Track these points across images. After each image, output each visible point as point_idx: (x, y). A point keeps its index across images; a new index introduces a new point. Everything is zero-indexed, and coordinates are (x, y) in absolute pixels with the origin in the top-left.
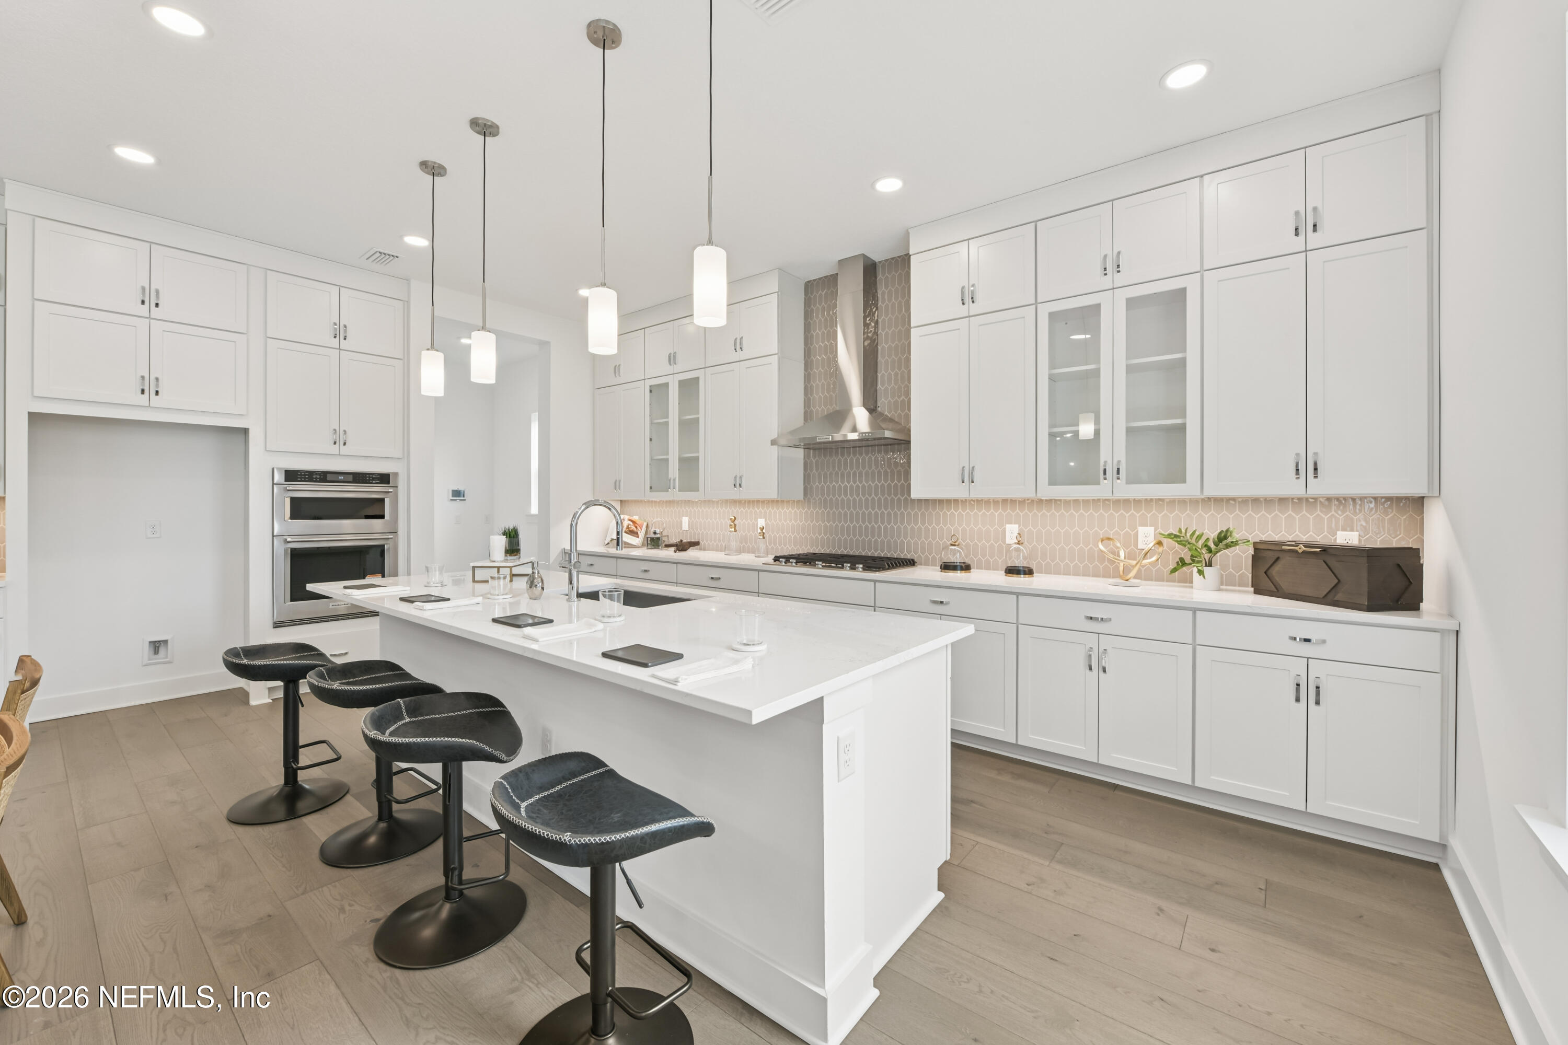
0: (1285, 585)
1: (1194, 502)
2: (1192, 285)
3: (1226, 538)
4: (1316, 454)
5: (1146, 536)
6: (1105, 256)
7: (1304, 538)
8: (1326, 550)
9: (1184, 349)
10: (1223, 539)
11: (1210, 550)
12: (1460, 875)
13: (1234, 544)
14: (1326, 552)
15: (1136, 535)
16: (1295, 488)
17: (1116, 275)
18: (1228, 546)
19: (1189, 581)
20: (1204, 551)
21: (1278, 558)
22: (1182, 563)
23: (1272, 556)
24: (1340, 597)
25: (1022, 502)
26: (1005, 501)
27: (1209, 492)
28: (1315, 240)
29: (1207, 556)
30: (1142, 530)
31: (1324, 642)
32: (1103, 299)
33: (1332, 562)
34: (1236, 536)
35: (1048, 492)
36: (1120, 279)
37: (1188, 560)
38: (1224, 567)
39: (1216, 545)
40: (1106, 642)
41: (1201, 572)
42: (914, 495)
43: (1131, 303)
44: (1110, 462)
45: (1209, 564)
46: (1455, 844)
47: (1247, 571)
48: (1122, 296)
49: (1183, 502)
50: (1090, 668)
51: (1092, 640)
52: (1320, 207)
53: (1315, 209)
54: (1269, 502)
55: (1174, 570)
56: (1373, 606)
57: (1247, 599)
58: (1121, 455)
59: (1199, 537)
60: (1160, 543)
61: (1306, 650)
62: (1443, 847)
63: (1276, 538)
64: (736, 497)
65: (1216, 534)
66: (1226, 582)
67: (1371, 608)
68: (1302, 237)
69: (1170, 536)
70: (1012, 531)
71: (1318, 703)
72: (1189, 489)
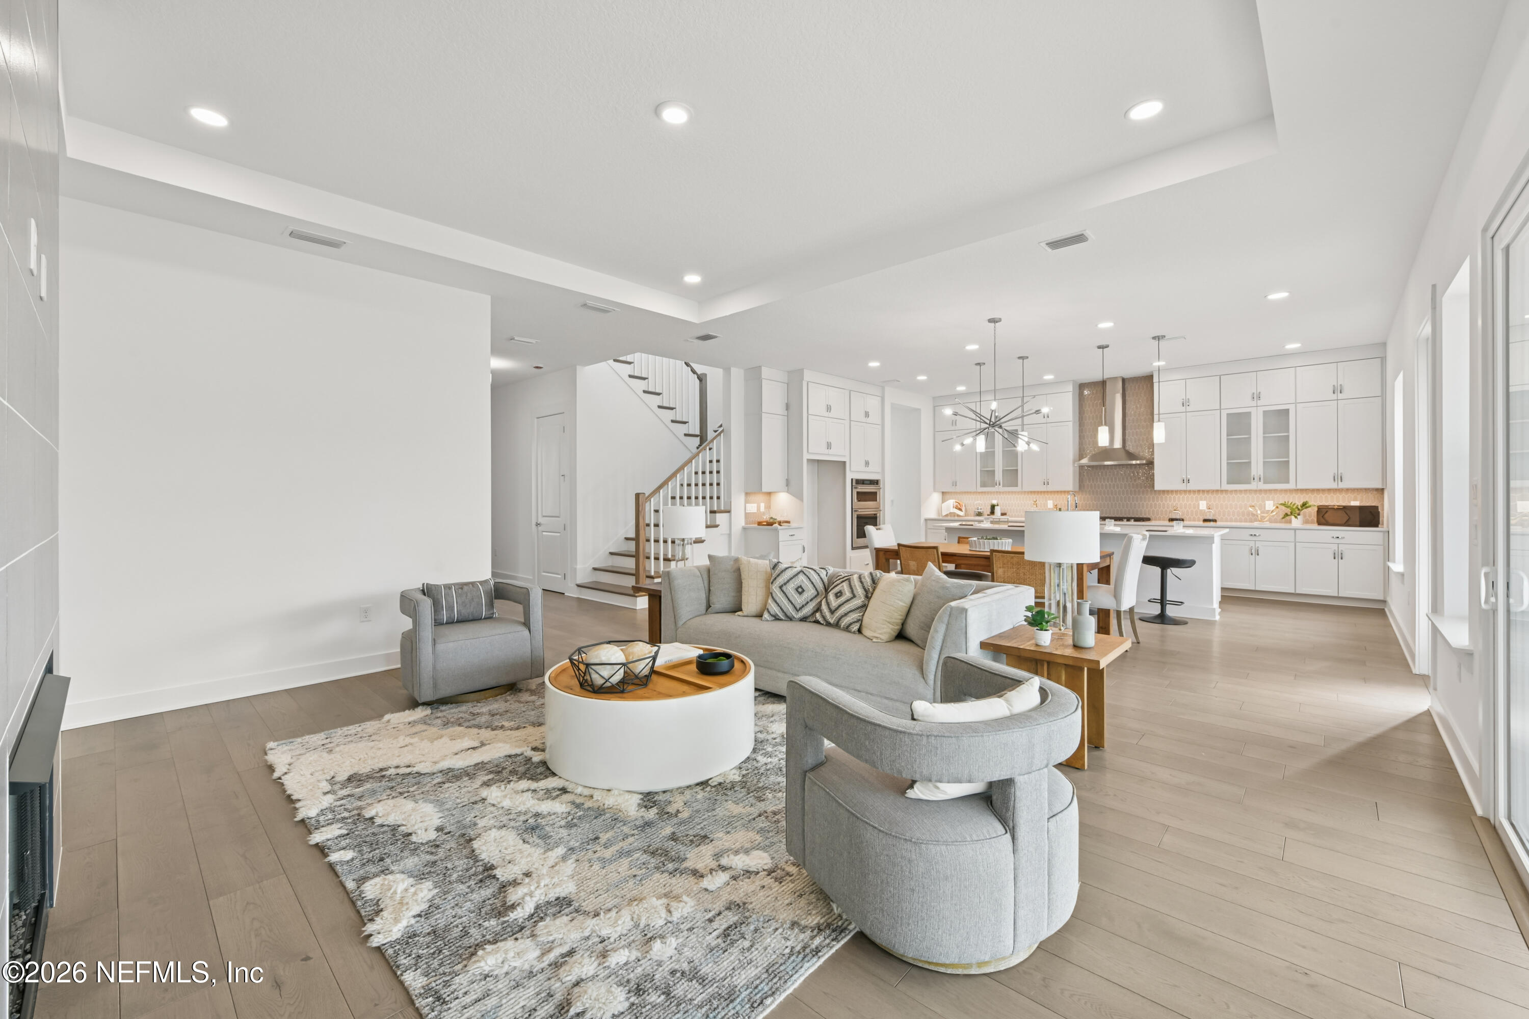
0: (1330, 520)
1: (1291, 491)
2: (1292, 408)
3: (1306, 504)
4: (1341, 473)
5: (1270, 505)
6: (1253, 393)
7: (1338, 504)
8: (1345, 508)
9: (1288, 432)
10: (1304, 505)
11: (1299, 510)
12: (1391, 611)
13: (1310, 506)
14: (1345, 509)
15: (1265, 504)
16: (1334, 485)
17: (1258, 401)
18: (1307, 508)
19: (1290, 522)
20: (1297, 509)
21: (1327, 511)
22: (1287, 515)
23: (1324, 511)
24: (1350, 523)
25: (1213, 491)
26: (1199, 491)
27: (1299, 487)
28: (1340, 396)
29: (1298, 512)
30: (1267, 503)
31: (1344, 538)
32: (1253, 410)
33: (1348, 512)
34: (1310, 503)
35: (1226, 487)
36: (1260, 403)
37: (1289, 514)
38: (1305, 516)
39: (1302, 507)
40: (1258, 544)
41: (1296, 517)
42: (1156, 488)
43: (1265, 413)
44: (1256, 475)
45: (1299, 515)
46: (1389, 600)
47: (1314, 517)
48: (1261, 410)
49: (1286, 491)
50: (1252, 554)
51: (1252, 544)
52: (1343, 385)
53: (1341, 385)
54: (1323, 490)
55: (1283, 518)
56: (1361, 525)
57: (1316, 526)
58: (1261, 472)
59: (1294, 504)
60: (1277, 507)
61: (1337, 541)
62: (1384, 602)
63: (1327, 504)
64: (1045, 490)
65: (1301, 503)
66: (1306, 522)
67: (1361, 526)
68: (1336, 394)
69: (1281, 504)
70: (1203, 505)
71: (1342, 559)
72: (1291, 486)
